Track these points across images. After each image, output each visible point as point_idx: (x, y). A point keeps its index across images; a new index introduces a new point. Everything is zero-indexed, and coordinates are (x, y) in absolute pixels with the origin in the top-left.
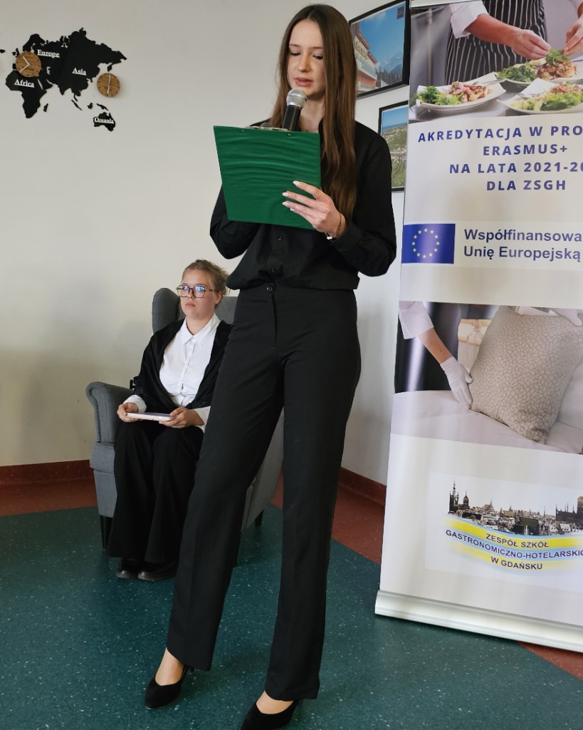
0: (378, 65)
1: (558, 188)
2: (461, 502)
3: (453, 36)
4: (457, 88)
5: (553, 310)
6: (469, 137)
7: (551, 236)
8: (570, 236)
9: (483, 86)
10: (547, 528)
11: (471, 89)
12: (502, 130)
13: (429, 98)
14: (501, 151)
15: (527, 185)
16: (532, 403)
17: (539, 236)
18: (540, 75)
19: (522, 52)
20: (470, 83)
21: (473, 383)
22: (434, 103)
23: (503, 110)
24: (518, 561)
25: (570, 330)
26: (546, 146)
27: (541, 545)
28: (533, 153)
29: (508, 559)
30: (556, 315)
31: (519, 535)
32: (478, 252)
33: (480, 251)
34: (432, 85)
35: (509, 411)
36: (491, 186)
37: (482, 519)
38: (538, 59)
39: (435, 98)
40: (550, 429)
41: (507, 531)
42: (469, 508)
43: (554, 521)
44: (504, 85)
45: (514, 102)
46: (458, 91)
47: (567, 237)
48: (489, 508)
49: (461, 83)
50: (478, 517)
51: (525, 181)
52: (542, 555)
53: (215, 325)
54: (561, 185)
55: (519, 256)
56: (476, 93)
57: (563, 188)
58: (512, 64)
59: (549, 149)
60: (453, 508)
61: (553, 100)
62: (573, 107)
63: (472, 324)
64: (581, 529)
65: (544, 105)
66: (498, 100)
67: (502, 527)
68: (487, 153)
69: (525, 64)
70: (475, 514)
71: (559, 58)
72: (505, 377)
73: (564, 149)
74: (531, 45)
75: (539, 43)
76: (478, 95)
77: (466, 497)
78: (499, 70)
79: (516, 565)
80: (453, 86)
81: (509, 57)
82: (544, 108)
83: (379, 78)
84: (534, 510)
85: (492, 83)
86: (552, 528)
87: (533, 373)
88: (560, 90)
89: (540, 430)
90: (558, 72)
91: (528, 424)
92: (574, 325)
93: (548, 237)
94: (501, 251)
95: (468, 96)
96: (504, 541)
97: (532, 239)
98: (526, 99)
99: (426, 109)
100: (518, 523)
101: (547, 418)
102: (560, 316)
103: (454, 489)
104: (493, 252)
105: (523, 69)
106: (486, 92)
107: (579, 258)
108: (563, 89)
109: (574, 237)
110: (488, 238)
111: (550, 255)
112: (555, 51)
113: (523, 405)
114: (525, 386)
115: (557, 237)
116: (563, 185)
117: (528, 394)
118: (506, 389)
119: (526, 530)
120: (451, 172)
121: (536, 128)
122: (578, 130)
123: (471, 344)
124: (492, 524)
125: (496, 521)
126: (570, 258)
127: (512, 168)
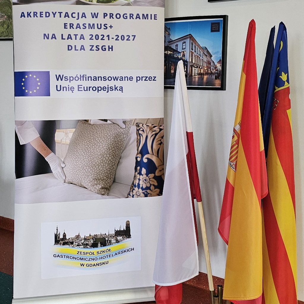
1: (109, 50)
2: (61, 237)
5: (110, 120)
6: (54, 17)
7: (107, 78)
10: (110, 241)
12: (75, 13)
14: (75, 27)
15: (92, 48)
16: (100, 174)
17: (100, 78)
23: (74, 1)
24: (95, 262)
25: (119, 131)
26: (101, 24)
27: (107, 251)
28: (94, 28)
30: (111, 123)
31: (95, 248)
33: (66, 88)
35: (87, 180)
36: (70, 48)
37: (74, 244)
40: (110, 187)
41: (89, 247)
42: (66, 239)
43: (114, 237)
47: (116, 79)
48: (78, 237)
50: (72, 243)
51: (90, 46)
52: (108, 256)
54: (111, 48)
55: (89, 90)
57: (112, 50)
59: (103, 27)
60: (57, 241)
62: (115, 2)
63: (64, 132)
64: (128, 238)
67: (85, 246)
68: (66, 27)
70: (70, 242)
72: (84, 161)
73: (111, 27)
77: (64, 233)
79: (94, 265)
82: (98, 1)
84: (103, 233)
86: (113, 241)
87: (100, 157)
89: (105, 188)
91: (98, 185)
92: (121, 128)
93: (105, 79)
94: (79, 88)
96: (87, 253)
97: (96, 80)
100: (95, 241)
101: (108, 181)
102: (113, 123)
103: (57, 230)
104: (74, 88)
107: (122, 90)
109: (119, 78)
110: (70, 80)
111: (107, 89)
113: (96, 175)
114: (96, 165)
115: (110, 79)
116: (112, 48)
117: (98, 169)
118: (85, 168)
119: (99, 245)
120: (44, 39)
121: (95, 14)
122: (118, 16)
123: (63, 144)
124: (81, 245)
125: (82, 243)
126: (118, 90)
127: (82, 37)
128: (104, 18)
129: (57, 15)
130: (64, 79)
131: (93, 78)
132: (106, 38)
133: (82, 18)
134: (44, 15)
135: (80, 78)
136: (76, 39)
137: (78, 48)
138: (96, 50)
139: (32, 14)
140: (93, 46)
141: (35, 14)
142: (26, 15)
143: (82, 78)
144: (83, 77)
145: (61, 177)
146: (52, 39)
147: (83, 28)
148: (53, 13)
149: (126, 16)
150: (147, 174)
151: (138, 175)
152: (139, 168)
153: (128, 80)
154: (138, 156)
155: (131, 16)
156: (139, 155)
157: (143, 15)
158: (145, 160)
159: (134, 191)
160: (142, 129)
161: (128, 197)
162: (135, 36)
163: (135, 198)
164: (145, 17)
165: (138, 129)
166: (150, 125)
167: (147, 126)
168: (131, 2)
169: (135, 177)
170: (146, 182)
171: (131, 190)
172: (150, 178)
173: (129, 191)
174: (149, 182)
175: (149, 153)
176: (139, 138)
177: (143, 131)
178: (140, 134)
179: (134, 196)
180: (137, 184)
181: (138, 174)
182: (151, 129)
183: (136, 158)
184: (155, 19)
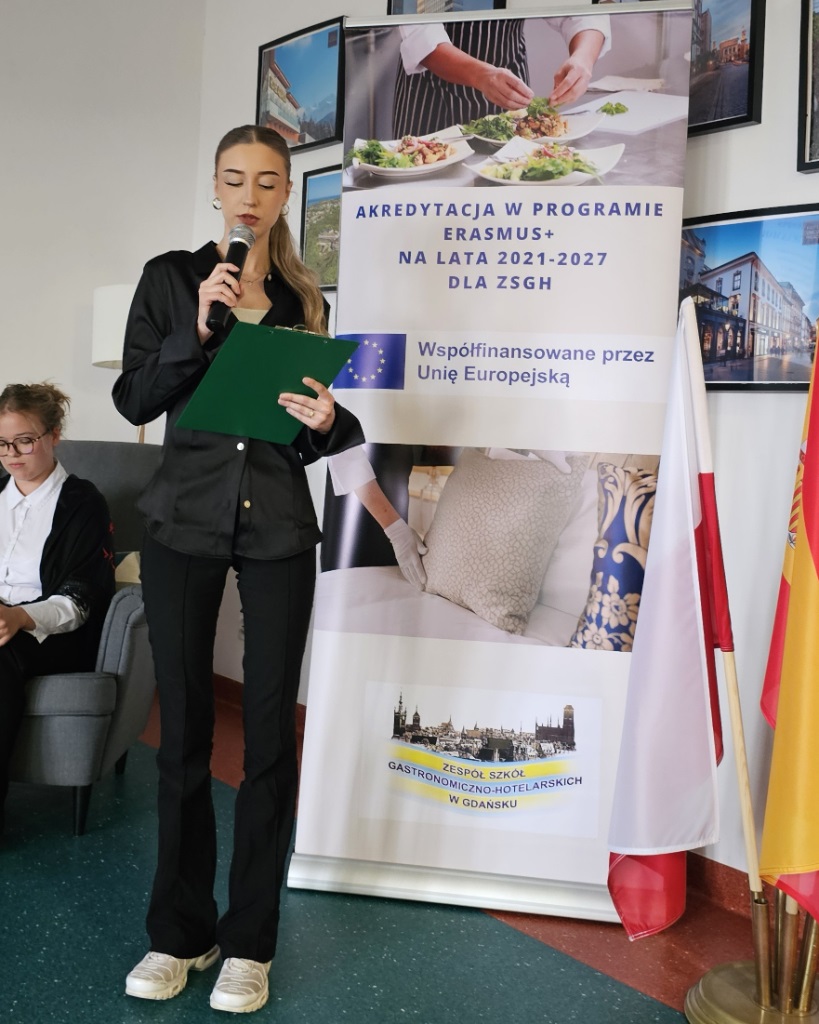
0: (301, 111)
1: (541, 287)
2: (409, 721)
3: (404, 71)
4: (409, 145)
5: (534, 452)
6: (425, 214)
7: (533, 353)
8: (557, 352)
9: (444, 143)
10: (524, 751)
11: (428, 147)
12: (469, 205)
13: (371, 156)
14: (468, 235)
15: (502, 282)
16: (506, 579)
17: (516, 352)
18: (519, 131)
19: (496, 99)
20: (427, 138)
21: (428, 555)
22: (377, 164)
23: (471, 178)
24: (485, 798)
25: (556, 479)
26: (526, 229)
27: (515, 774)
28: (510, 238)
29: (471, 796)
30: (537, 458)
31: (486, 763)
32: (437, 373)
33: (439, 371)
34: (374, 138)
35: (475, 591)
36: (454, 282)
37: (437, 743)
38: (517, 109)
39: (378, 157)
40: (528, 614)
41: (472, 758)
42: (420, 730)
43: (533, 740)
44: (473, 143)
45: (485, 167)
46: (411, 149)
47: (554, 354)
48: (447, 727)
49: (414, 138)
50: (433, 741)
51: (499, 277)
52: (517, 788)
53: (59, 480)
54: (546, 283)
55: (491, 379)
56: (435, 153)
57: (549, 288)
58: (483, 115)
59: (531, 234)
60: (399, 730)
61: (536, 166)
62: (562, 177)
63: (428, 473)
64: (568, 749)
65: (524, 173)
66: (463, 164)
67: (464, 752)
68: (449, 236)
69: (499, 116)
70: (428, 738)
71: (545, 110)
72: (471, 545)
73: (549, 234)
74: (509, 90)
75: (519, 88)
76: (438, 155)
77: (417, 714)
78: (466, 122)
79: (482, 804)
80: (404, 142)
81: (479, 105)
82: (524, 177)
83: (302, 130)
84: (507, 728)
85: (456, 140)
86: (531, 751)
87: (508, 538)
88: (546, 154)
89: (516, 616)
90: (543, 129)
91: (501, 608)
92: (561, 473)
93: (528, 354)
94: (467, 373)
95: (424, 157)
96: (467, 772)
97: (507, 356)
98: (501, 163)
99: (366, 172)
100: (487, 745)
101: (524, 600)
102: (543, 460)
103: (401, 703)
104: (456, 374)
105: (497, 122)
106: (448, 152)
107: (568, 381)
108: (549, 152)
109: (562, 354)
110: (450, 354)
111: (531, 379)
112: (539, 99)
113: (496, 583)
114: (497, 557)
115: (540, 354)
116: (548, 283)
117: (501, 567)
118: (471, 561)
119: (497, 755)
120: (401, 262)
121: (514, 205)
122: (568, 209)
123: (426, 500)
124: (451, 750)
125: (456, 745)
126: (556, 381)
127: (482, 259)
128: (535, 214)
129: (432, 210)
130: (436, 351)
131: (499, 352)
132: (536, 260)
133: (485, 214)
134: (403, 211)
135: (472, 352)
136: (468, 262)
137: (472, 282)
138: (512, 287)
139: (379, 211)
140: (504, 278)
141: (386, 210)
142: (367, 212)
143: (475, 351)
144: (478, 348)
145: (417, 578)
146: (416, 262)
147: (486, 239)
148: (422, 205)
149: (586, 210)
150: (622, 594)
151: (599, 594)
152: (600, 575)
153: (582, 358)
154: (601, 545)
155: (599, 208)
156: (604, 544)
157: (628, 205)
158: (618, 558)
159: (586, 632)
160: (611, 480)
161: (571, 646)
162: (604, 255)
163: (589, 651)
164: (633, 209)
165: (603, 477)
166: (634, 470)
167: (625, 471)
168: (600, 177)
169: (590, 596)
170: (618, 613)
171: (581, 628)
172: (628, 603)
173: (575, 630)
174: (626, 614)
175: (626, 540)
176: (603, 500)
177: (615, 483)
178: (606, 491)
179: (588, 645)
180: (594, 617)
181: (599, 589)
182: (635, 480)
183: (596, 550)
184: (657, 214)
